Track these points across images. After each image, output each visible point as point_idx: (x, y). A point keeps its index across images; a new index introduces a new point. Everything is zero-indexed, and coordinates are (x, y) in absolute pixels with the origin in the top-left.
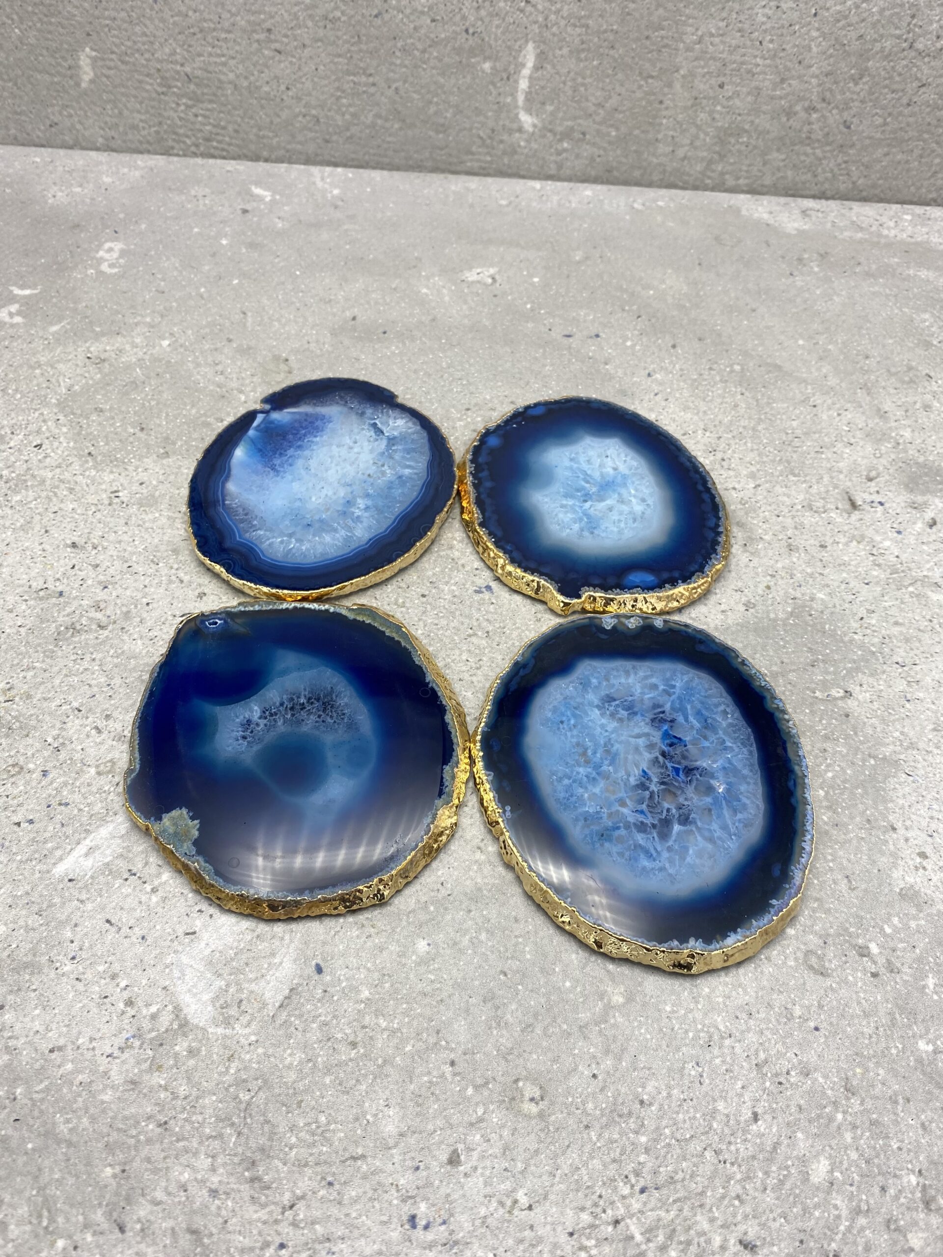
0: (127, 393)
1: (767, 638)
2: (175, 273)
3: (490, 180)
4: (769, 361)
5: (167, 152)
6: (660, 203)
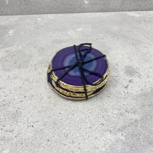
0: (12, 57)
1: (147, 97)
2: (23, 34)
3: (80, 13)
4: (137, 40)
5: (22, 14)
6: (112, 14)
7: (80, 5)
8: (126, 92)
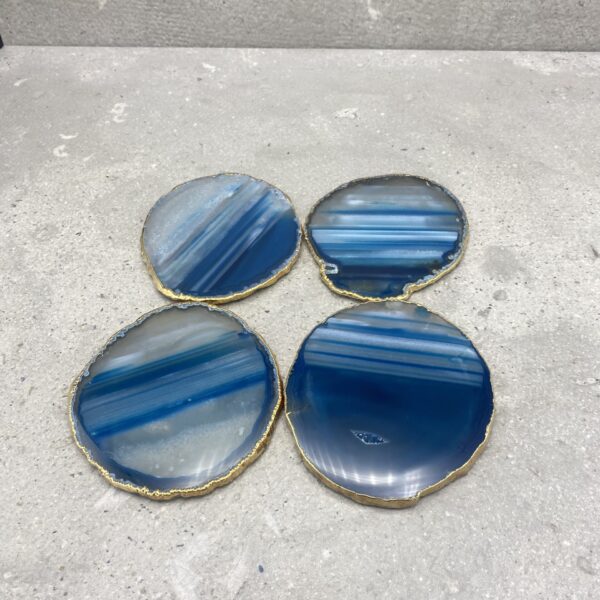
0: (132, 199)
1: (543, 345)
2: (158, 121)
3: (351, 51)
4: (536, 160)
5: (151, 45)
6: (460, 60)
7: (352, 20)
8: (481, 328)
